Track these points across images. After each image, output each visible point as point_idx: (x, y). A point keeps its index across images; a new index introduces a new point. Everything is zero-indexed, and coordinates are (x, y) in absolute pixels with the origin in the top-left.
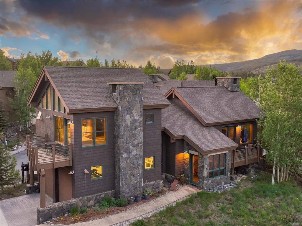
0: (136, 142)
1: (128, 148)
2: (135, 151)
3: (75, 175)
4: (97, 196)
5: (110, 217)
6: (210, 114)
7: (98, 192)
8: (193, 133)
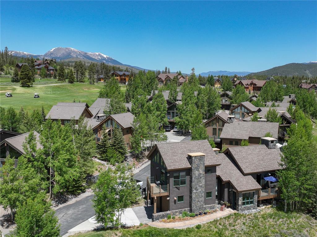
0: (201, 185)
1: (196, 188)
2: (200, 189)
3: (170, 200)
4: (180, 210)
5: (186, 221)
6: (249, 167)
7: (181, 209)
8: (235, 179)
